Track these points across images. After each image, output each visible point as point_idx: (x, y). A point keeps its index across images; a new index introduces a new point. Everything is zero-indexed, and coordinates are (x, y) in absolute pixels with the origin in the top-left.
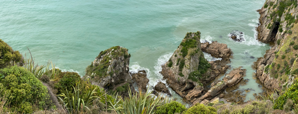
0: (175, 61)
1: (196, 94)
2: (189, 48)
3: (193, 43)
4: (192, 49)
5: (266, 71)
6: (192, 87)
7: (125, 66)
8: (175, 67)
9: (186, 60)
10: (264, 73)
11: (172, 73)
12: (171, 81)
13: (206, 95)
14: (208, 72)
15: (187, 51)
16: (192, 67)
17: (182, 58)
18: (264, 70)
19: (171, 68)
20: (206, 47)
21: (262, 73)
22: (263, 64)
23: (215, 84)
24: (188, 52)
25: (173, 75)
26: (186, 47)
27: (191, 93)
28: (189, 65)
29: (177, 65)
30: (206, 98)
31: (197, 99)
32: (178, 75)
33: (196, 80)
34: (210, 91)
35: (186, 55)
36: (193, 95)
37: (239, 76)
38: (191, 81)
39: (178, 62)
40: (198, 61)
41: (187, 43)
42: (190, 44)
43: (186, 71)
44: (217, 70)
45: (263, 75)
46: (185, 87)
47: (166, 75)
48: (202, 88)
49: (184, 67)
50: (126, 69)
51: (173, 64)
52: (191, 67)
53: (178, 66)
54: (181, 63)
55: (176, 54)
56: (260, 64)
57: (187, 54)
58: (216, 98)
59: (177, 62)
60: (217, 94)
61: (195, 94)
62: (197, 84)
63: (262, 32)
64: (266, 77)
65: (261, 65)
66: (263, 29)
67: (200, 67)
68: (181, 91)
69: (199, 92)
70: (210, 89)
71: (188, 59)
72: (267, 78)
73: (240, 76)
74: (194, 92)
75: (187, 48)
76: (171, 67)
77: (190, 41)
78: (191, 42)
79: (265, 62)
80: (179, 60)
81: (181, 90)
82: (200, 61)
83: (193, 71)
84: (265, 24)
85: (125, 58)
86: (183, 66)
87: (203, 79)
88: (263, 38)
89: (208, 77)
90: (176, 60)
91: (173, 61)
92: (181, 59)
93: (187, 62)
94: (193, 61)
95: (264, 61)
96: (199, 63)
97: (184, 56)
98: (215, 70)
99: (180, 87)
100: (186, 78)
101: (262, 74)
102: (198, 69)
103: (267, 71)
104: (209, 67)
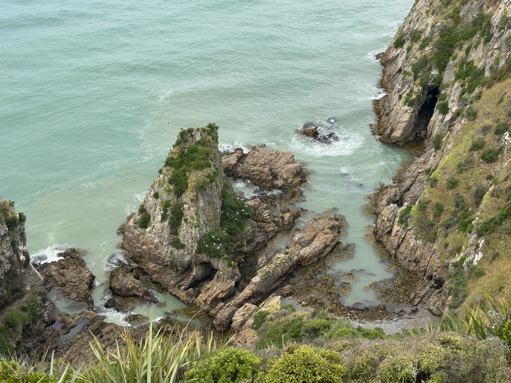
0: (157, 209)
1: (222, 292)
2: (190, 172)
3: (200, 157)
4: (200, 174)
5: (401, 222)
6: (210, 273)
7: (16, 251)
8: (158, 225)
9: (185, 203)
10: (396, 228)
11: (152, 244)
12: (154, 265)
13: (247, 291)
14: (248, 228)
15: (186, 180)
16: (204, 221)
17: (175, 200)
18: (397, 219)
19: (148, 230)
20: (235, 162)
21: (392, 226)
22: (394, 202)
23: (269, 261)
24: (189, 181)
25: (155, 247)
26: (182, 169)
27: (208, 289)
28: (194, 216)
29: (164, 219)
30: (248, 299)
31: (227, 305)
32: (170, 247)
33: (217, 255)
34: (256, 279)
35: (184, 192)
36: (214, 295)
37: (328, 236)
38: (204, 258)
39: (165, 210)
40: (218, 202)
41: (185, 158)
42: (193, 159)
43: (188, 233)
44: (270, 223)
45: (393, 234)
46: (192, 277)
47: (138, 250)
48: (236, 275)
49: (183, 222)
50: (18, 257)
51: (152, 219)
52: (202, 222)
53: (167, 223)
54: (172, 213)
55: (156, 190)
56: (384, 202)
57: (187, 187)
58: (273, 296)
59: (162, 212)
60: (274, 286)
61: (219, 291)
62: (220, 265)
63: (388, 115)
64: (404, 238)
65: (390, 207)
66: (392, 106)
67: (224, 219)
68: (182, 288)
69: (230, 285)
70: (255, 274)
71: (192, 200)
72: (405, 242)
73: (332, 235)
74: (216, 287)
75: (184, 171)
76: (146, 228)
77: (192, 153)
78: (195, 155)
79: (398, 198)
80: (166, 205)
81: (182, 285)
82: (223, 202)
83: (209, 229)
84: (398, 92)
85: (8, 227)
86: (179, 219)
87: (235, 249)
88: (392, 131)
89: (249, 242)
90: (158, 207)
91: (151, 212)
92: (171, 203)
93: (189, 207)
94: (205, 205)
95: (395, 195)
96: (222, 208)
97: (179, 193)
98: (264, 222)
99: (179, 279)
100: (192, 251)
101: (391, 229)
102: (222, 224)
103: (406, 221)
104: (248, 217)
